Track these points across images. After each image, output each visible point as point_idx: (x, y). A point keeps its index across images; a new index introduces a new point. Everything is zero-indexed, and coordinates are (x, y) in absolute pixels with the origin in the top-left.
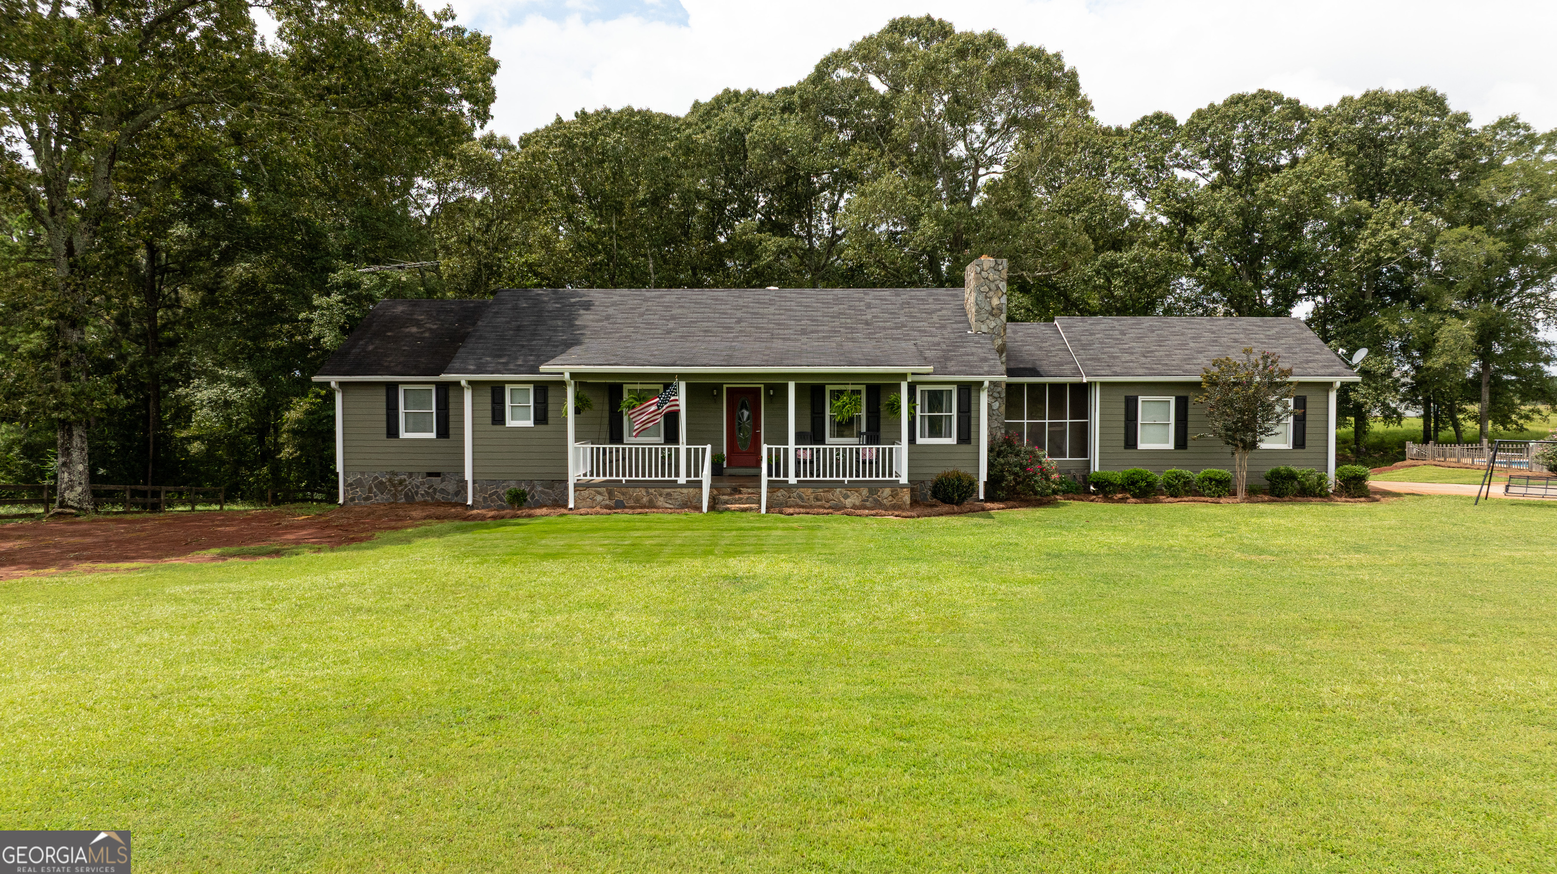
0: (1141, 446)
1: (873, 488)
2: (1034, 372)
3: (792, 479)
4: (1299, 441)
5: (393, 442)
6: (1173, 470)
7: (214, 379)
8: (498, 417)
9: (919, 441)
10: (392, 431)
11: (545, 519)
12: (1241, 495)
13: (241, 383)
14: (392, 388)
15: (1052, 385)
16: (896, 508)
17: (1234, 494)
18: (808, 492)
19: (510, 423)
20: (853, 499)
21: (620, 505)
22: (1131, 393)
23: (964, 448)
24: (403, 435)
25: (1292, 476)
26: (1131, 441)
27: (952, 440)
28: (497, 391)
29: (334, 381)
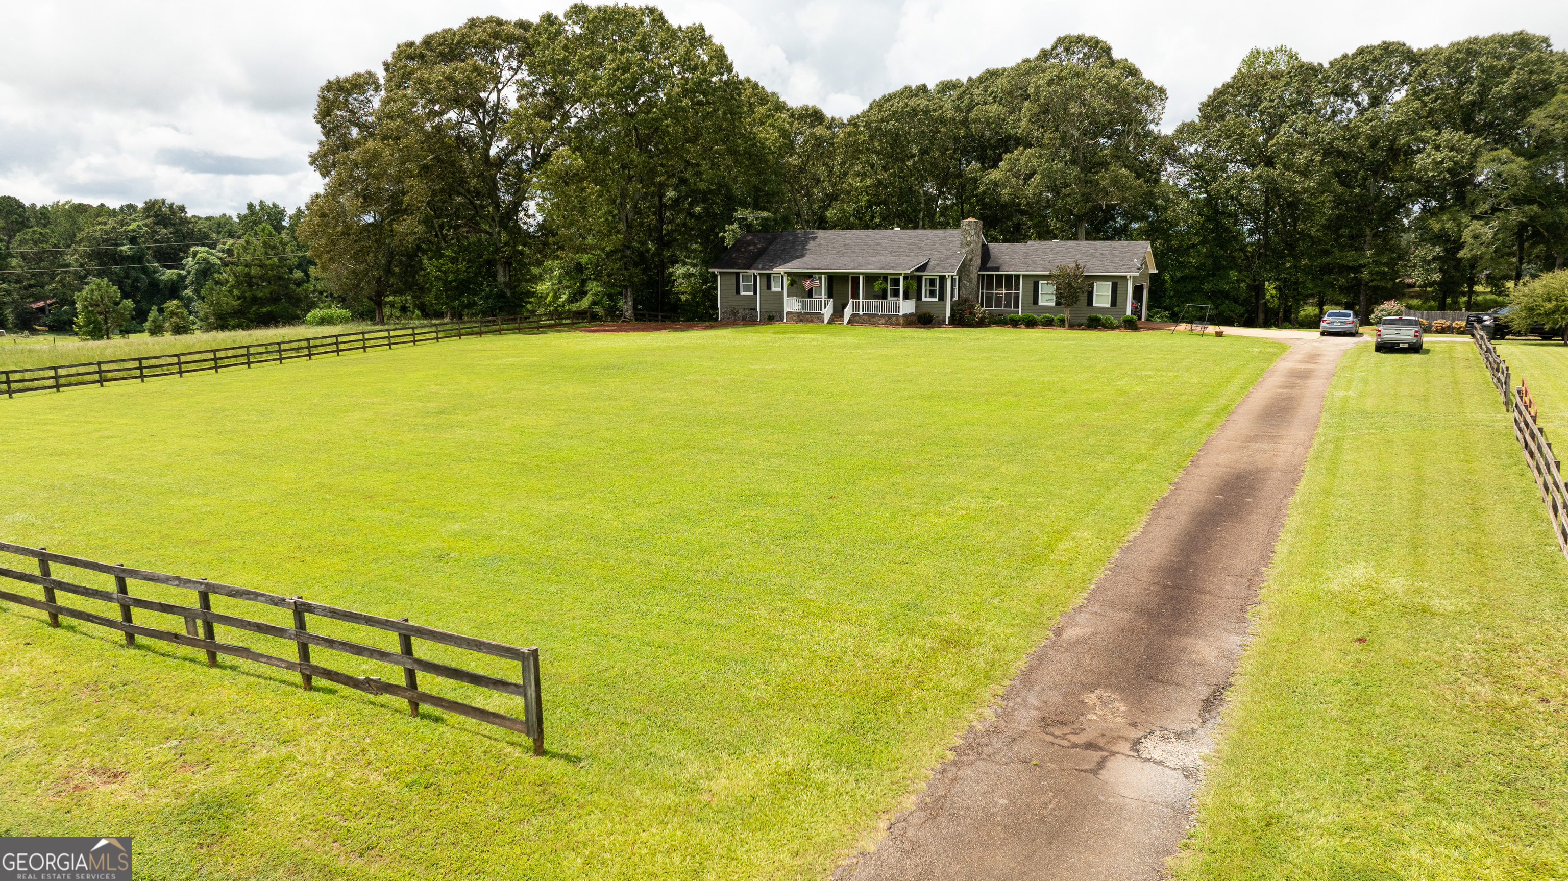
0: (1040, 304)
1: (890, 317)
2: (997, 269)
3: (861, 313)
4: (1114, 303)
5: (738, 296)
6: (1048, 315)
7: (685, 264)
8: (769, 287)
9: (924, 299)
10: (738, 292)
11: (777, 326)
12: (1067, 326)
13: (694, 266)
14: (738, 274)
15: (1006, 275)
16: (897, 325)
17: (1064, 327)
18: (866, 318)
19: (773, 289)
20: (882, 321)
21: (801, 321)
22: (1036, 279)
23: (941, 302)
24: (742, 293)
25: (1098, 320)
26: (1036, 301)
27: (936, 299)
28: (768, 276)
29: (716, 271)
